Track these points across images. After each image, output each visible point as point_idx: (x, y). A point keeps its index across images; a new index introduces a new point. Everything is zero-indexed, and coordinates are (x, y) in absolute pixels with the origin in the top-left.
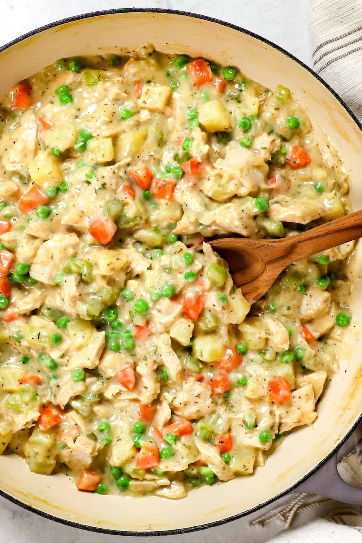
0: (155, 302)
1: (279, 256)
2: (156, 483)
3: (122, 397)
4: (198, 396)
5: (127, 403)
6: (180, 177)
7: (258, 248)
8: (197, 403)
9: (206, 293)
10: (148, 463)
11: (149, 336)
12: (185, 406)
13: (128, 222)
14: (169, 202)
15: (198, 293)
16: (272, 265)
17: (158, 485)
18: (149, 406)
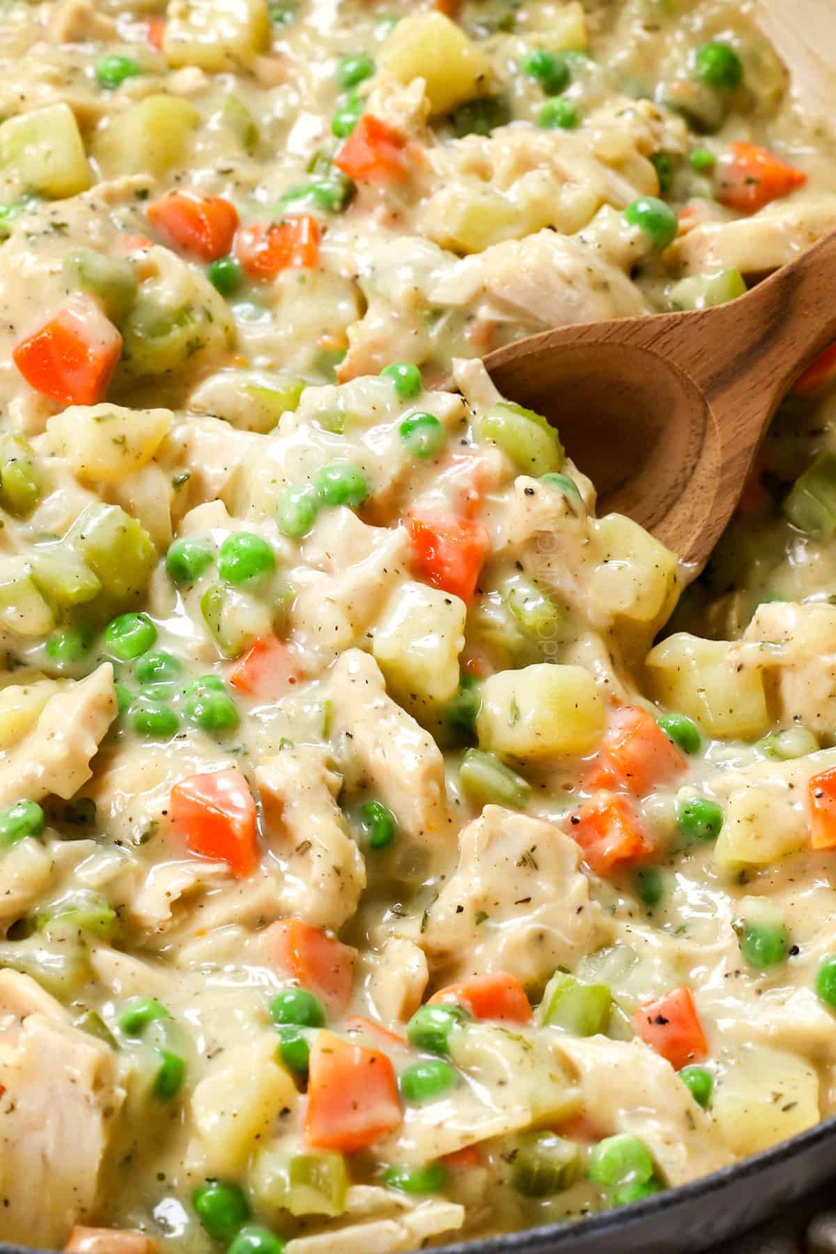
0: (298, 539)
1: (746, 346)
2: (402, 1226)
3: (211, 914)
4: (529, 861)
5: (234, 932)
6: (337, 205)
7: (662, 333)
8: (528, 900)
9: (491, 497)
10: (355, 1107)
11: (292, 681)
12: (478, 922)
13: (161, 328)
14: (307, 272)
15: (464, 494)
16: (728, 394)
17: (412, 1234)
18: (330, 934)
